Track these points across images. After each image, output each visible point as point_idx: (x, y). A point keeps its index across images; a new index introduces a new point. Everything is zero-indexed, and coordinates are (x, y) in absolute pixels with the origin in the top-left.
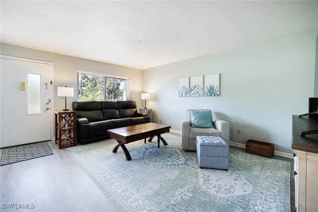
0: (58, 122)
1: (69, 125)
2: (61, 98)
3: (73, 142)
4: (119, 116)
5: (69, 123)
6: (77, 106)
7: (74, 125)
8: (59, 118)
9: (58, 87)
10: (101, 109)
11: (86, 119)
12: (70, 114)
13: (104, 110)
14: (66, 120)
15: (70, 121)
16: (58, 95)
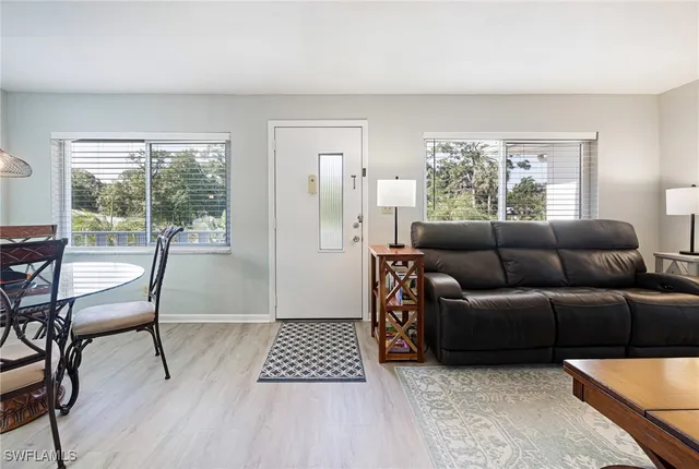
0: (378, 279)
1: (406, 296)
2: (386, 210)
3: (415, 350)
4: (562, 277)
5: (404, 288)
6: (424, 234)
7: (418, 297)
8: (381, 272)
9: (379, 181)
10: (496, 248)
11: (455, 281)
12: (405, 259)
13: (506, 253)
14: (396, 278)
15: (408, 284)
16: (379, 204)
